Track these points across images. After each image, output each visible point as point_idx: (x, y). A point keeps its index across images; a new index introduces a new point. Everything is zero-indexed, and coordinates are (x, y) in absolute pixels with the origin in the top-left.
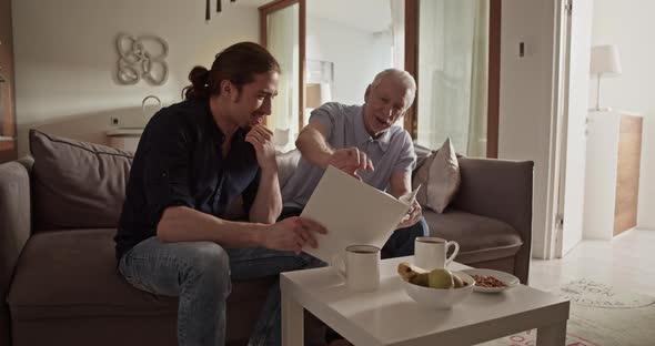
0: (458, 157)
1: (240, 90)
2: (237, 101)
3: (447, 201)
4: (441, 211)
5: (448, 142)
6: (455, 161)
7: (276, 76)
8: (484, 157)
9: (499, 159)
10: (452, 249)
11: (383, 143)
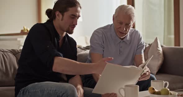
0: (162, 46)
1: (63, 15)
2: (62, 20)
3: (158, 69)
4: (155, 74)
5: (156, 39)
6: (160, 49)
7: (79, 9)
8: (173, 46)
9: (180, 47)
10: (166, 84)
11: (127, 40)
